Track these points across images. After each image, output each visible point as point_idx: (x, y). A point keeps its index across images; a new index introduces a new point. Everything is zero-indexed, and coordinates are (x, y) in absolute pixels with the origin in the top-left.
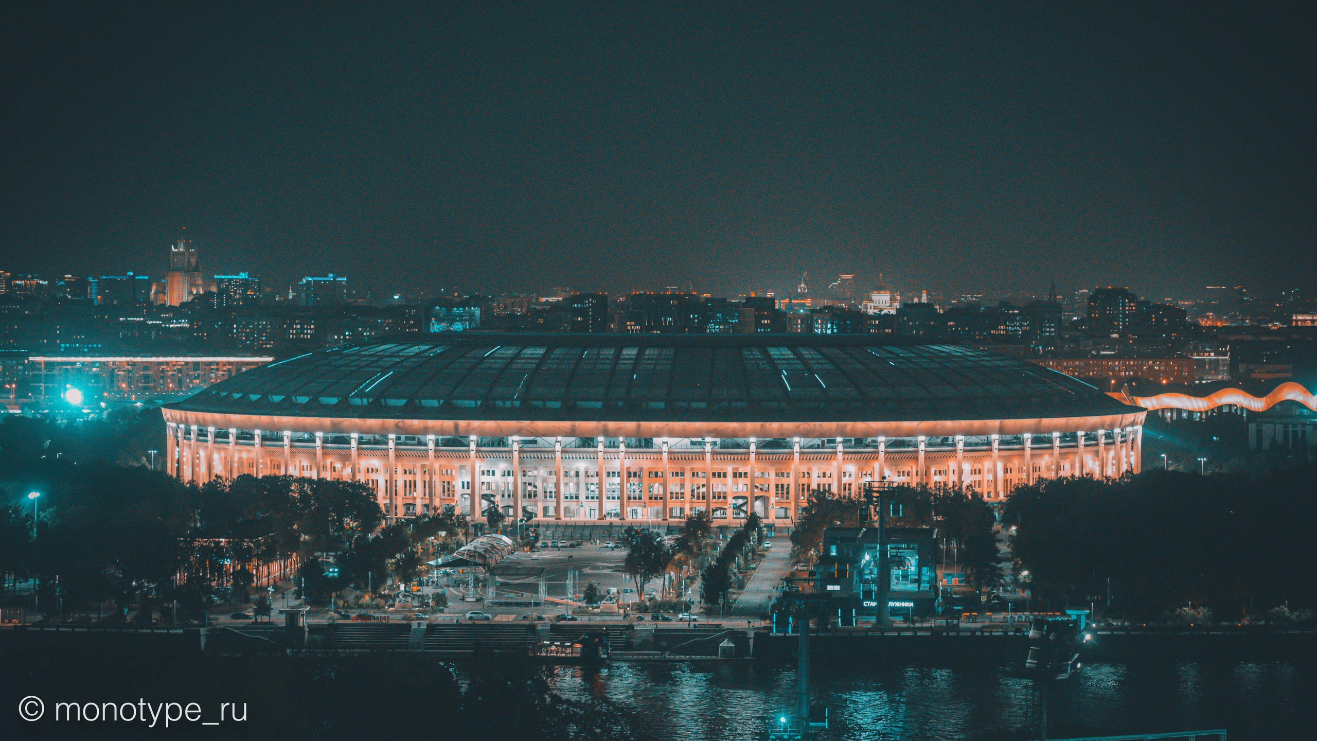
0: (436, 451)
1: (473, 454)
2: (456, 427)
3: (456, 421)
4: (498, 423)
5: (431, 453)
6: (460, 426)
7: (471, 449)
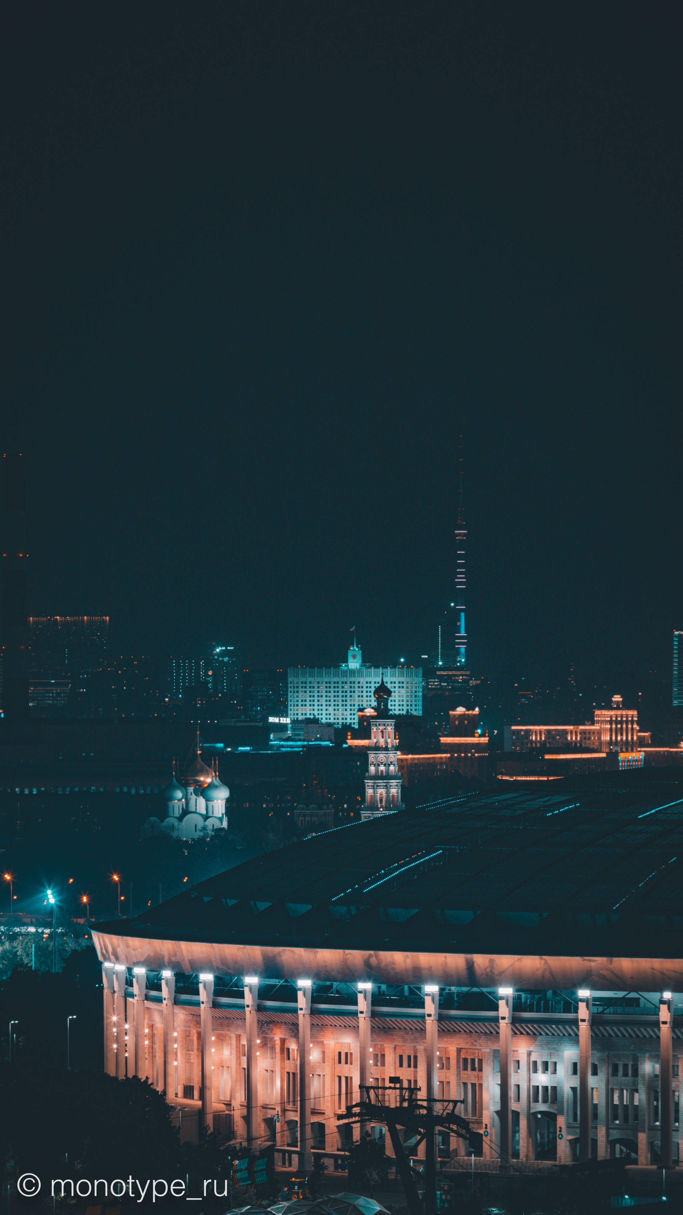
0: (441, 1018)
1: (504, 1026)
2: (470, 966)
3: (469, 956)
4: (546, 962)
5: (431, 1024)
6: (476, 965)
7: (500, 1015)
